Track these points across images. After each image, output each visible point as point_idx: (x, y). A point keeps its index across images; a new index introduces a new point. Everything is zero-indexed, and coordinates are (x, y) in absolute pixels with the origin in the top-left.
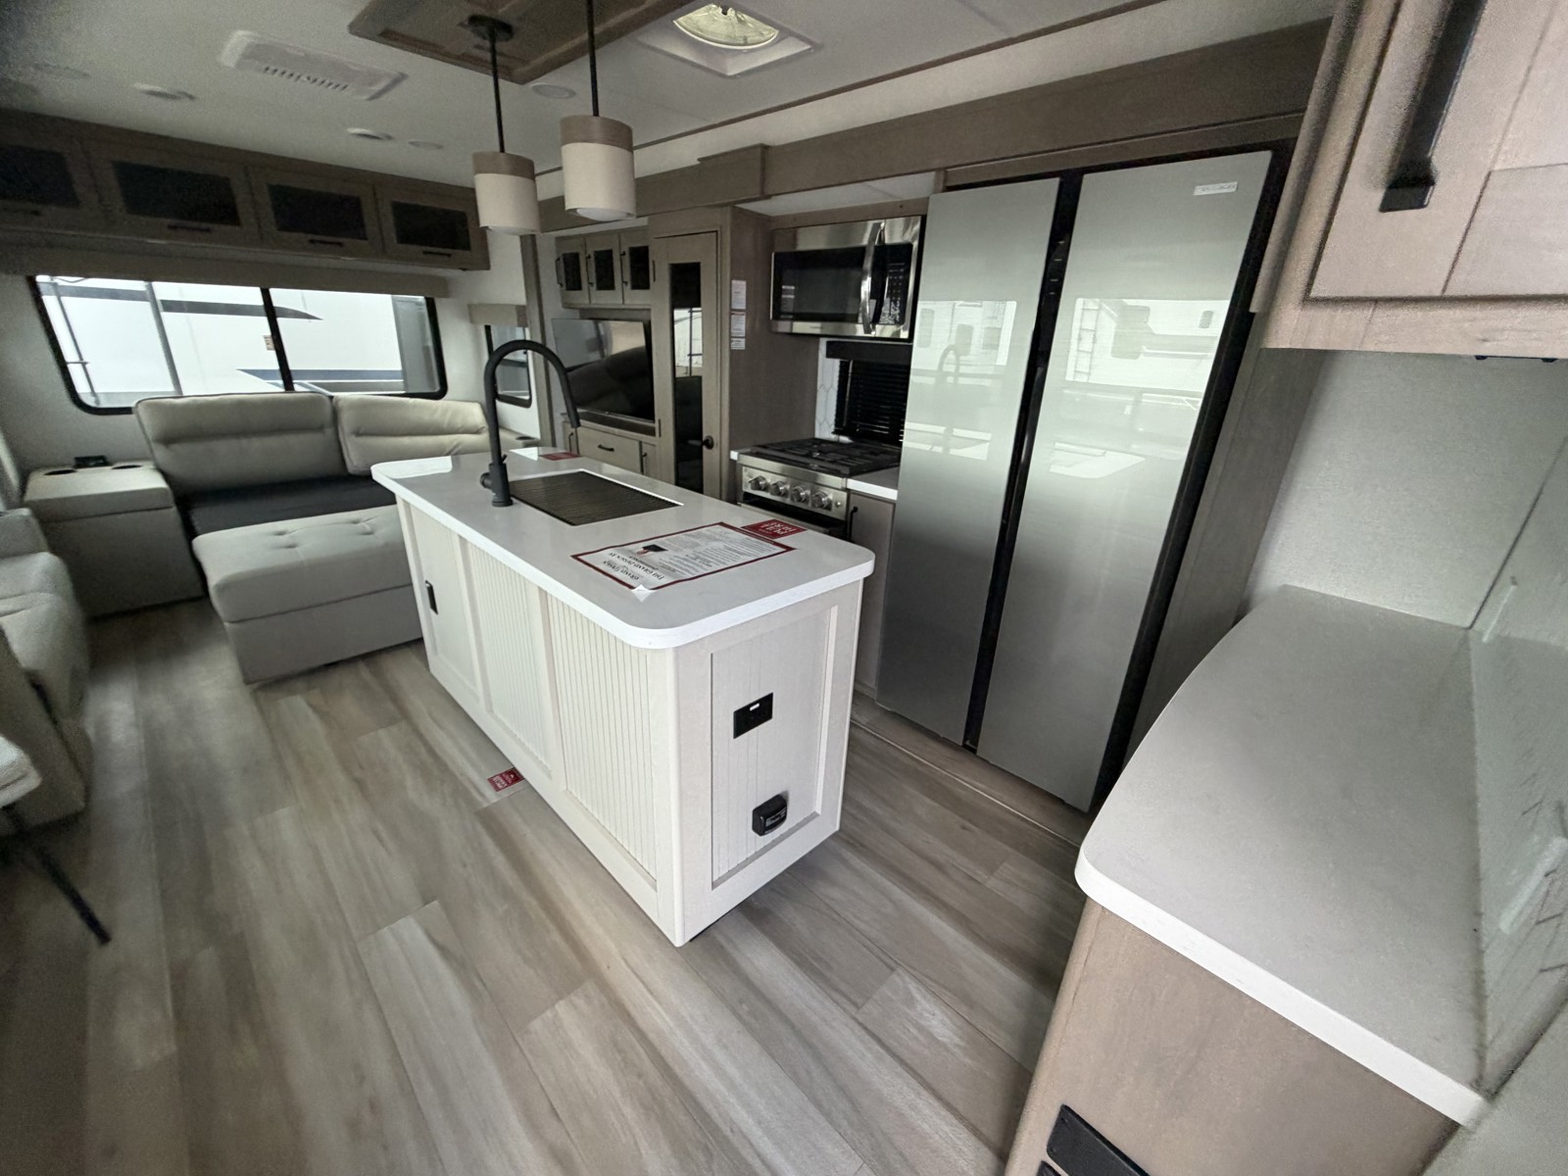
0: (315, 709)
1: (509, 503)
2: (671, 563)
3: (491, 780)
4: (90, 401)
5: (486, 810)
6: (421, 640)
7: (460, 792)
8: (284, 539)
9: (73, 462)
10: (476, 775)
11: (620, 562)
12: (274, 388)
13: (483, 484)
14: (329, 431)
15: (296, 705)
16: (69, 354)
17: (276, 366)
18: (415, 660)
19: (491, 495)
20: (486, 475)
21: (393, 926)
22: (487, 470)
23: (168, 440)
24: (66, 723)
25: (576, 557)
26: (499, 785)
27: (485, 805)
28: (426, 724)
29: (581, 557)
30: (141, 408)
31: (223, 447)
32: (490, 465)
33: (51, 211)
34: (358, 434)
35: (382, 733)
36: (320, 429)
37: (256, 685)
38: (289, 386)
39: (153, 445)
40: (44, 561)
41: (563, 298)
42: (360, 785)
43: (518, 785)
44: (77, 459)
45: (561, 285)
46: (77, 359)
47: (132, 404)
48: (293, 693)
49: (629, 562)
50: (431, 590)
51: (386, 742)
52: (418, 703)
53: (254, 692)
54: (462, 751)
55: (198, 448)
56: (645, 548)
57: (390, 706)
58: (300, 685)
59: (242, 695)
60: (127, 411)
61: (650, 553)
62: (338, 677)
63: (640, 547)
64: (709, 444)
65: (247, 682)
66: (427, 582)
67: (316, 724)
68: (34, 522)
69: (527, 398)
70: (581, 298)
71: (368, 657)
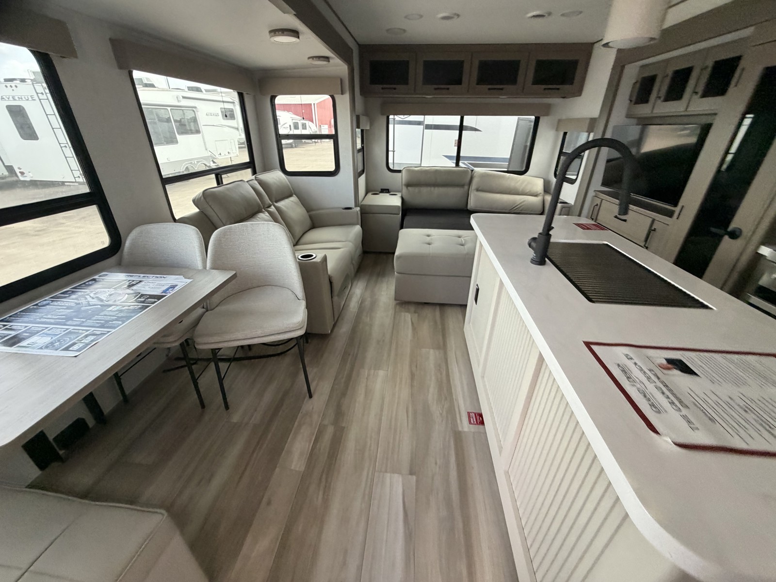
0: (412, 323)
1: (542, 263)
2: (705, 401)
3: (469, 413)
4: (391, 167)
5: (460, 432)
6: (466, 306)
7: (451, 413)
8: (428, 239)
9: (380, 190)
10: (463, 406)
11: (636, 373)
12: (451, 164)
13: (530, 245)
14: (466, 187)
15: (407, 317)
16: (391, 148)
17: (455, 154)
18: (460, 317)
19: (531, 253)
20: (534, 239)
21: (392, 474)
22: (536, 236)
23: (408, 185)
24: (335, 298)
25: (588, 344)
26: (472, 420)
27: (460, 429)
28: (452, 356)
29: (593, 347)
30: (404, 172)
31: (425, 190)
32: (540, 234)
33: (401, 87)
34: (478, 190)
35: (432, 351)
36: (462, 186)
37: (398, 302)
38: (457, 164)
39: (403, 187)
40: (358, 228)
41: (629, 109)
42: (412, 376)
43: (481, 426)
44: (381, 189)
45: (631, 101)
46: (392, 150)
47: (402, 169)
48: (408, 311)
49: (649, 378)
50: (478, 290)
51: (432, 356)
52: (452, 342)
53: (397, 304)
54: (462, 383)
55: (416, 190)
56: (670, 361)
57: (441, 338)
58: (412, 308)
59: (392, 303)
60: (399, 171)
61: (676, 372)
62: (428, 312)
63: (661, 357)
64: (734, 235)
65: (396, 299)
66: (477, 285)
67: (410, 332)
68: (359, 212)
69: (574, 177)
70: (644, 110)
71: (442, 305)
